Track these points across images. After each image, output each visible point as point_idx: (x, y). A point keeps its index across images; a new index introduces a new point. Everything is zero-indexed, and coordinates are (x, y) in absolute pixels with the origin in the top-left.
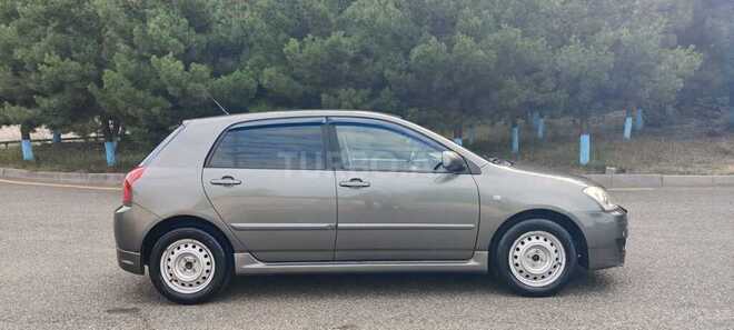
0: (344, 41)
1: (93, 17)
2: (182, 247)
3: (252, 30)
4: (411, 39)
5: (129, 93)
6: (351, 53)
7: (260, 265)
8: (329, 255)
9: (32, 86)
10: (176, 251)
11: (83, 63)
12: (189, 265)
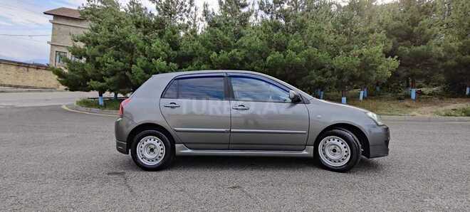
0: (237, 53)
1: (129, 44)
2: (148, 140)
3: (197, 49)
4: (266, 53)
5: (143, 76)
6: (240, 59)
7: (189, 151)
8: (226, 146)
9: (102, 72)
10: (145, 143)
11: (125, 63)
12: (152, 150)
